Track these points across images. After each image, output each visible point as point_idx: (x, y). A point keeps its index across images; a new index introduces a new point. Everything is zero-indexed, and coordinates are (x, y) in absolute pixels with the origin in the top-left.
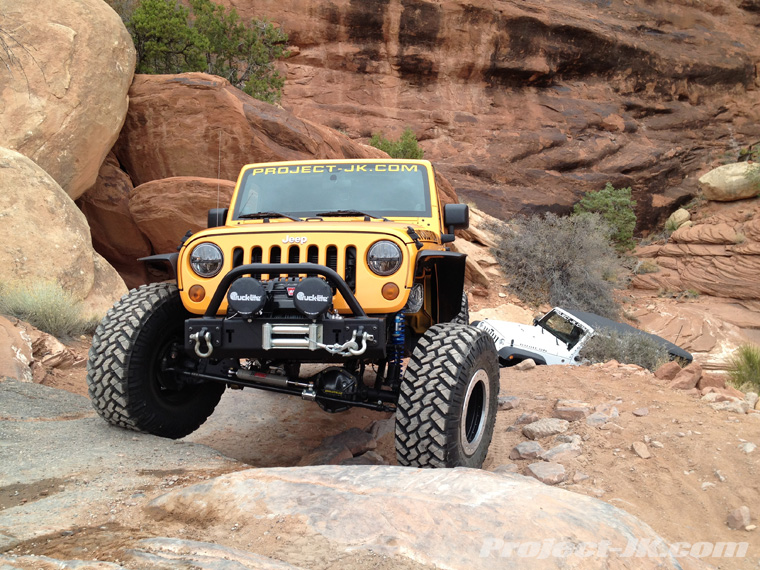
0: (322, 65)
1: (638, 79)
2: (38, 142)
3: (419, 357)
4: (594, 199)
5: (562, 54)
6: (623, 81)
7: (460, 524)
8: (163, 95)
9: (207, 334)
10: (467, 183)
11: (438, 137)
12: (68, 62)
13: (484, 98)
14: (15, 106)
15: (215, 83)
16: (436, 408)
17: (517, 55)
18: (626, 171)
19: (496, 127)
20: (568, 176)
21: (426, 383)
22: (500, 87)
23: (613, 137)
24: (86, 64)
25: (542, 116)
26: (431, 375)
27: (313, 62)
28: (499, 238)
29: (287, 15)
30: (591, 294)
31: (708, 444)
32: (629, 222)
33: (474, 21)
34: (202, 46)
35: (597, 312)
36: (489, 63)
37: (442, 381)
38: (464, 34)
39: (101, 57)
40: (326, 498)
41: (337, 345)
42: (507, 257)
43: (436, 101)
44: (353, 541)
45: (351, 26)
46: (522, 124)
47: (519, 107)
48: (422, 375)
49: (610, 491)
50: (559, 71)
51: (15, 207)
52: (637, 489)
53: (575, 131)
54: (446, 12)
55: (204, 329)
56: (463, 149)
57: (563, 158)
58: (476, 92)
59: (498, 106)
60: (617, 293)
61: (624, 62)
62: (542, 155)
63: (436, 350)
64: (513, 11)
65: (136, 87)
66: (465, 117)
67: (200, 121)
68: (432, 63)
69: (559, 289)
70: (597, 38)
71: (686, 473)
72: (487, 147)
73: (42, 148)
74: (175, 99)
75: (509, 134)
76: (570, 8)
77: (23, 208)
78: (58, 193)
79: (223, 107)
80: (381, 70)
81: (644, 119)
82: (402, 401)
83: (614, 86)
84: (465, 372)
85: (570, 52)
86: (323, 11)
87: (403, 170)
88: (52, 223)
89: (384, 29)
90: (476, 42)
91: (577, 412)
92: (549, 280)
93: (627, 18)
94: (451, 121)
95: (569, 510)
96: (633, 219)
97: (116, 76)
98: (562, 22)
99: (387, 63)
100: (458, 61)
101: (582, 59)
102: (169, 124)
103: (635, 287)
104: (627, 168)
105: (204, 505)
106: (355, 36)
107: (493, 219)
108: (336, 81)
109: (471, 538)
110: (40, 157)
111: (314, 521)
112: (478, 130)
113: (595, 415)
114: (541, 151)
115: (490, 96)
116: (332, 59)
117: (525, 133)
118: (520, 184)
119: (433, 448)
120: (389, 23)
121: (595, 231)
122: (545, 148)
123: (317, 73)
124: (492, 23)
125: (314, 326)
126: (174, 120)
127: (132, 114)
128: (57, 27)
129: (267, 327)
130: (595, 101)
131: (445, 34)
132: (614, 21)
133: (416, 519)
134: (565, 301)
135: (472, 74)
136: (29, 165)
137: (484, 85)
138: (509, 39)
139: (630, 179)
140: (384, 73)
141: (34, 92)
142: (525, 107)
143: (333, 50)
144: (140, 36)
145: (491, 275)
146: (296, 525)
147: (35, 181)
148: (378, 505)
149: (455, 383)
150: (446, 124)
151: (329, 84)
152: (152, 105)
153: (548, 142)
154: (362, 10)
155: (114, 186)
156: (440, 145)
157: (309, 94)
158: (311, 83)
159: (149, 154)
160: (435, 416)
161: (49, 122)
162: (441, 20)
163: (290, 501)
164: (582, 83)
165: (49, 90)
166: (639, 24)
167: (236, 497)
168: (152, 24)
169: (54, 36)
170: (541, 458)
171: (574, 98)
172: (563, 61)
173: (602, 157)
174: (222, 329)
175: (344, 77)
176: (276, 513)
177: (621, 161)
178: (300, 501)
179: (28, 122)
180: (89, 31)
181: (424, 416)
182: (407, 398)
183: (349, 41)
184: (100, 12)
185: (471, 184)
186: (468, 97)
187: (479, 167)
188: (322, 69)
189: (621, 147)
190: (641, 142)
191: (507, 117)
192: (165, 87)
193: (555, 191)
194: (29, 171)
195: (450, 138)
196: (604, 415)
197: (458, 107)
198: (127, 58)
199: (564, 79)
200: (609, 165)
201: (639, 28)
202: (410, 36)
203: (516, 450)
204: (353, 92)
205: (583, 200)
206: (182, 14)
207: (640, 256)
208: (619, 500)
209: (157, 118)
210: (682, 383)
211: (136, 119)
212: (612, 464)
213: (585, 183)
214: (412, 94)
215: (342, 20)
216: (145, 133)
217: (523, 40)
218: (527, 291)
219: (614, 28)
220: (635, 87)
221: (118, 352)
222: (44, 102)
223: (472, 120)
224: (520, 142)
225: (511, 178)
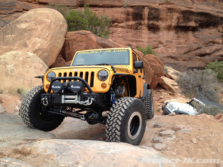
0: (125, 28)
2: (39, 51)
3: (114, 107)
4: (211, 65)
5: (200, 21)
6: (221, 28)
7: (101, 159)
8: (74, 37)
9: (46, 99)
10: (169, 61)
11: (160, 47)
12: (48, 29)
13: (175, 35)
14: (34, 41)
15: (88, 33)
16: (117, 123)
17: (185, 22)
18: (222, 56)
19: (179, 44)
20: (203, 58)
21: (115, 115)
22: (180, 32)
23: (218, 45)
24: (53, 29)
25: (194, 40)
26: (116, 113)
27: (122, 27)
28: (179, 77)
29: (114, 14)
30: (210, 95)
31: (218, 139)
33: (171, 12)
34: (86, 23)
35: (211, 100)
36: (176, 25)
37: (120, 114)
38: (168, 16)
39: (57, 27)
40: (64, 149)
41: (82, 102)
42: (181, 83)
43: (159, 37)
44: (66, 163)
45: (133, 16)
46: (187, 43)
47: (186, 37)
48: (114, 113)
49: (178, 154)
50: (199, 26)
51: (31, 68)
52: (188, 153)
53: (205, 44)
54: (162, 10)
55: (46, 97)
56: (168, 51)
57: (201, 52)
58: (172, 33)
59: (179, 37)
60: (219, 94)
61: (221, 22)
62: (194, 52)
63: (119, 105)
64: (183, 9)
65: (67, 35)
66: (169, 41)
67: (84, 44)
68: (158, 25)
69: (198, 93)
70: (212, 15)
71: (208, 149)
72: (176, 50)
73: (40, 53)
74: (77, 38)
75: (183, 46)
76: (202, 7)
77: (33, 69)
78: (43, 65)
79: (90, 39)
80: (142, 28)
82: (107, 120)
83: (218, 30)
84: (128, 112)
85: (203, 20)
86: (125, 12)
87: (122, 51)
88: (41, 73)
89: (143, 16)
90: (172, 18)
91: (179, 128)
92: (195, 90)
93: (222, 9)
94: (164, 42)
97: (61, 32)
98: (200, 11)
99: (144, 26)
100: (166, 24)
101: (207, 22)
102: (75, 45)
106: (134, 19)
107: (177, 71)
108: (129, 32)
109: (103, 164)
110: (39, 55)
111: (58, 155)
112: (173, 45)
113: (184, 130)
114: (194, 50)
115: (177, 34)
116: (128, 26)
117: (188, 45)
118: (187, 61)
119: (116, 136)
120: (145, 15)
121: (210, 75)
122: (195, 49)
123: (123, 30)
124: (177, 13)
125: (76, 96)
126: (77, 44)
127: (66, 43)
128: (46, 20)
129: (63, 96)
130: (212, 35)
131: (162, 17)
132: (217, 10)
133: (88, 157)
134: (200, 97)
135: (171, 28)
136: (36, 57)
137: (175, 31)
138: (182, 17)
140: (143, 29)
141: (39, 37)
142: (188, 37)
143: (128, 23)
144: (69, 21)
145: (176, 89)
146: (52, 157)
147: (37, 61)
148: (79, 152)
149: (123, 115)
150: (163, 43)
151: (127, 33)
152: (71, 40)
154: (136, 11)
155: (61, 63)
156: (161, 49)
157: (121, 36)
158: (122, 33)
159: (71, 54)
160: (117, 126)
161: (42, 45)
162: (161, 13)
163: (54, 149)
164: (207, 29)
165: (43, 37)
167: (39, 147)
168: (72, 18)
169: (45, 22)
170: (160, 142)
171: (205, 34)
172: (201, 23)
173: (214, 52)
174: (51, 97)
175: (131, 31)
176: (48, 153)
177: (221, 53)
179: (37, 45)
180: (54, 20)
181: (113, 126)
182: (109, 120)
183: (133, 21)
184: (57, 15)
185: (171, 61)
186: (170, 35)
187: (173, 56)
188: (125, 29)
189: (221, 49)
191: (182, 41)
192: (75, 35)
193: (199, 63)
194: (36, 59)
195: (164, 47)
196: (187, 129)
197: (166, 38)
198: (64, 27)
199: (201, 28)
200: (217, 54)
202: (151, 18)
203: (153, 139)
204: (134, 35)
205: (208, 65)
206: (80, 14)
208: (181, 157)
209: (72, 44)
210: (222, 120)
212: (183, 145)
213: (209, 60)
214: (152, 35)
215: (130, 14)
216: (69, 48)
217: (187, 17)
218: (187, 94)
219: (218, 12)
221: (27, 104)
222: (41, 40)
223: (171, 42)
224: (187, 48)
225: (184, 59)
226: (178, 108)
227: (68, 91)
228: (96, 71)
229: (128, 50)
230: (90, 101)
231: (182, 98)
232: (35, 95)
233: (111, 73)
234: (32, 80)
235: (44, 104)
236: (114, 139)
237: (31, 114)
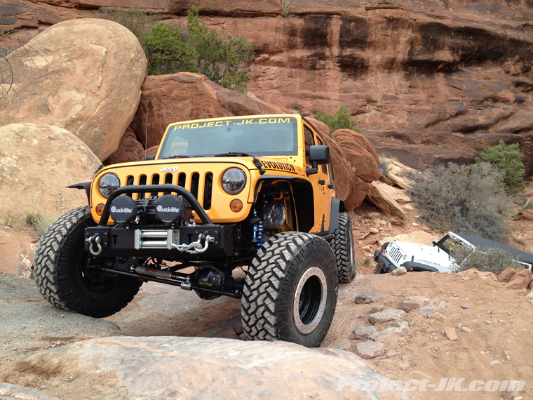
0: (285, 66)
1: (525, 63)
2: (79, 122)
3: (260, 256)
4: (490, 152)
5: (463, 48)
6: (512, 65)
7: (230, 382)
8: (163, 89)
9: (97, 239)
10: (391, 144)
11: (369, 111)
12: (101, 69)
13: (404, 82)
14: (66, 100)
15: (197, 78)
16: (269, 295)
17: (429, 51)
18: (517, 132)
19: (413, 102)
20: (470, 136)
21: (263, 275)
22: (415, 74)
23: (505, 106)
24: (112, 70)
25: (448, 93)
26: (267, 270)
27: (279, 64)
28: (413, 182)
29: (260, 33)
30: (486, 223)
31: (507, 330)
32: (518, 169)
33: (395, 28)
34: (191, 55)
35: (490, 237)
36: (406, 57)
37: (274, 274)
38: (387, 38)
39: (122, 65)
40: (142, 359)
41: (184, 245)
42: (419, 196)
43: (368, 86)
44: (146, 393)
45: (305, 37)
46: (433, 100)
47: (431, 87)
48: (260, 270)
49: (413, 365)
50: (460, 61)
51: (59, 165)
52: (437, 365)
53: (475, 103)
54: (374, 23)
55: (96, 234)
56: (388, 120)
57: (465, 123)
58: (397, 78)
59: (414, 87)
60: (509, 223)
61: (513, 51)
62: (449, 122)
63: (273, 251)
64: (424, 19)
65: (147, 84)
66: (389, 96)
67: (187, 105)
68: (364, 60)
69: (459, 219)
70: (490, 35)
71: (482, 352)
72: (406, 117)
73: (82, 126)
74: (171, 91)
75: (423, 107)
76: (468, 15)
77: (65, 166)
78: (90, 156)
79: (202, 94)
80: (327, 67)
81: (530, 93)
82: (245, 289)
83: (506, 69)
84: (294, 268)
85: (469, 46)
86: (285, 28)
87: (279, 122)
88: (84, 175)
89: (328, 38)
90: (396, 42)
91: (415, 305)
92: (452, 213)
93: (514, 19)
94: (379, 100)
95: (328, 375)
96: (522, 167)
97: (133, 77)
98: (462, 24)
99: (331, 62)
100: (383, 57)
101: (479, 51)
102: (167, 108)
103: (525, 218)
104: (517, 129)
105: (56, 362)
106: (308, 44)
107: (409, 169)
108: (294, 76)
110: (80, 132)
111: (126, 376)
112: (399, 105)
113: (427, 308)
114: (448, 119)
115: (408, 80)
116: (292, 61)
117: (436, 106)
118: (432, 143)
119: (267, 326)
120: (332, 33)
121: (488, 176)
122: (451, 116)
123: (281, 72)
124: (408, 29)
125: (171, 231)
126: (170, 105)
127: (144, 102)
128: (95, 47)
129: (138, 232)
130: (490, 81)
131: (373, 38)
132: (504, 22)
133: (199, 377)
134: (464, 229)
135: (394, 66)
136: (71, 138)
137: (404, 72)
138: (421, 39)
139: (520, 137)
140: (329, 69)
141: (78, 90)
142: (435, 87)
143: (293, 55)
144: (150, 50)
145: (407, 210)
146: (111, 379)
147: (75, 148)
148: (177, 365)
149: (283, 275)
150: (375, 102)
151: (289, 79)
152: (156, 96)
153: (454, 112)
154: (312, 26)
155: (132, 151)
156: (371, 117)
157: (276, 86)
158: (278, 78)
159: (155, 129)
160: (268, 301)
161: (87, 109)
162: (370, 29)
163: (116, 361)
164: (479, 69)
165: (87, 88)
166: (524, 23)
167: (81, 356)
168: (157, 41)
169: (93, 53)
170: (370, 339)
171: (474, 79)
172: (464, 52)
173: (497, 122)
174: (109, 234)
175: (301, 73)
176: (103, 369)
177: (513, 124)
178: (122, 361)
179: (73, 109)
180: (115, 49)
181: (260, 302)
182: (249, 287)
183: (303, 48)
184: (123, 36)
185: (395, 144)
186: (391, 83)
187: (400, 132)
188: (285, 68)
189: (512, 114)
190: (528, 110)
191: (421, 95)
192: (165, 82)
193: (460, 148)
194: (71, 141)
195: (378, 112)
196: (434, 307)
197: (384, 89)
198: (140, 65)
199: (465, 66)
200: (502, 128)
201: (524, 26)
202: (348, 42)
203: (354, 332)
204: (307, 83)
205: (482, 154)
206: (177, 34)
207: (529, 195)
208: (419, 372)
209: (160, 104)
210: (515, 284)
211: (146, 106)
212: (424, 344)
213: (484, 141)
214: (350, 82)
215: (298, 33)
216: (152, 115)
217: (432, 39)
218: (434, 222)
219: (504, 27)
220: (522, 70)
221: (51, 253)
222: (83, 96)
223: (395, 98)
224: (432, 112)
225: (425, 139)
226: (413, 257)
227: (150, 220)
228: (217, 171)
229: (294, 121)
230: (203, 242)
231: (422, 232)
232: (70, 229)
233: (254, 175)
234: (62, 193)
235: (92, 251)
236: (261, 334)
237: (60, 277)
